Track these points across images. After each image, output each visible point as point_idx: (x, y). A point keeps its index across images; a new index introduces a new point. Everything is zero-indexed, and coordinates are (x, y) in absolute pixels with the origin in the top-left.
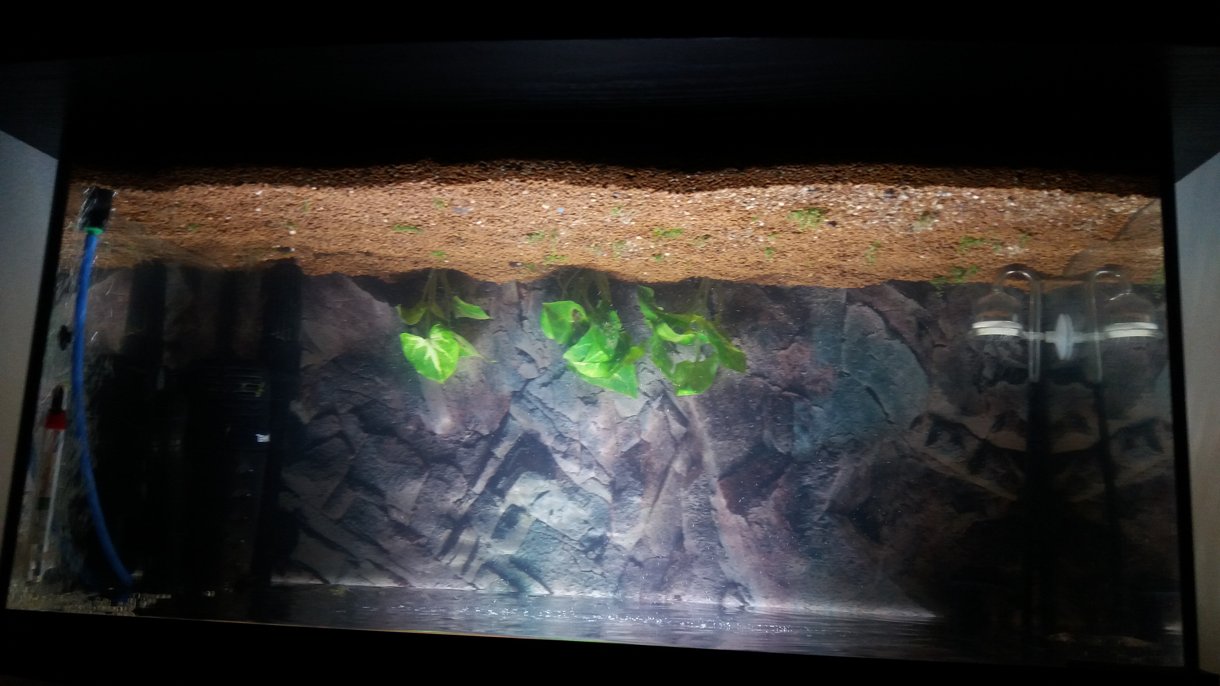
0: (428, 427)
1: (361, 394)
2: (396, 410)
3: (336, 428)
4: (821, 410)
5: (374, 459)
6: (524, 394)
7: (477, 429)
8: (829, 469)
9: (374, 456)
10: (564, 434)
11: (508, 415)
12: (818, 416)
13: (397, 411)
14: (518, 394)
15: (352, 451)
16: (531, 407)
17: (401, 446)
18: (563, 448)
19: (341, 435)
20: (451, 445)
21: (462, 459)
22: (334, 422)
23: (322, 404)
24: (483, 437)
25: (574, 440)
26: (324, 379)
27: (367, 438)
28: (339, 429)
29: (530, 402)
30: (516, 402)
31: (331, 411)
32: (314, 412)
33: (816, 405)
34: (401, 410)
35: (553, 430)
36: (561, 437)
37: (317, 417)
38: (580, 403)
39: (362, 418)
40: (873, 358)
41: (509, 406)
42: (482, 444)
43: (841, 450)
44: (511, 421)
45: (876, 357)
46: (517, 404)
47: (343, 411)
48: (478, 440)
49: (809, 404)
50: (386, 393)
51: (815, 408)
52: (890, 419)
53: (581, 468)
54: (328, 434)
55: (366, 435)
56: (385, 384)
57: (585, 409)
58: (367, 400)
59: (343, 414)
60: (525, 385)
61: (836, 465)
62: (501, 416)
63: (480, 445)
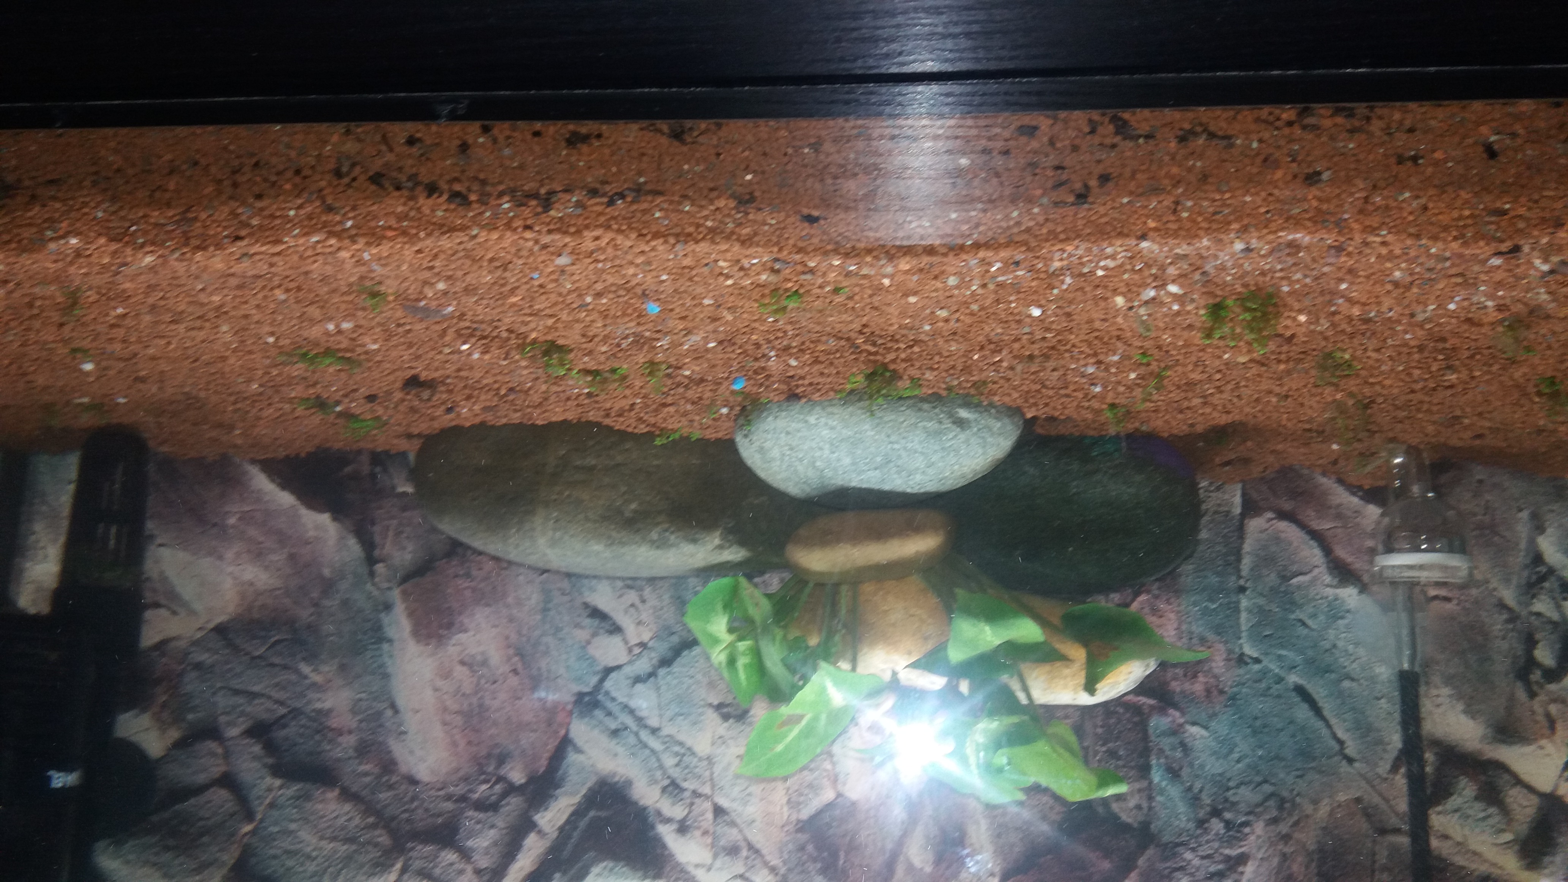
0: (403, 769)
1: (269, 697)
2: (340, 732)
3: (216, 769)
4: (1204, 733)
5: (292, 832)
6: (600, 697)
7: (502, 772)
8: (1228, 858)
9: (293, 826)
10: (678, 781)
11: (565, 744)
12: (1198, 744)
13: (341, 735)
14: (587, 699)
15: (249, 816)
16: (613, 726)
17: (347, 807)
18: (677, 812)
19: (228, 781)
20: (449, 806)
21: (471, 834)
22: (214, 754)
23: (190, 717)
24: (511, 789)
25: (700, 796)
26: (198, 666)
27: (280, 788)
28: (223, 768)
29: (609, 714)
30: (582, 715)
31: (211, 732)
32: (174, 734)
33: (1194, 724)
34: (350, 732)
35: (658, 774)
36: (673, 788)
37: (181, 744)
38: (712, 716)
39: (270, 747)
40: (1304, 624)
41: (569, 724)
42: (514, 803)
43: (1251, 818)
44: (572, 757)
45: (1310, 622)
46: (586, 720)
47: (233, 732)
48: (505, 794)
49: (1182, 720)
50: (319, 695)
51: (1194, 730)
52: (1348, 751)
53: (715, 856)
54: (201, 778)
55: (278, 782)
56: (317, 678)
57: (722, 728)
58: (282, 711)
59: (232, 738)
60: (602, 681)
61: (1243, 850)
62: (552, 746)
63: (508, 804)
